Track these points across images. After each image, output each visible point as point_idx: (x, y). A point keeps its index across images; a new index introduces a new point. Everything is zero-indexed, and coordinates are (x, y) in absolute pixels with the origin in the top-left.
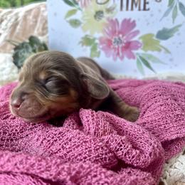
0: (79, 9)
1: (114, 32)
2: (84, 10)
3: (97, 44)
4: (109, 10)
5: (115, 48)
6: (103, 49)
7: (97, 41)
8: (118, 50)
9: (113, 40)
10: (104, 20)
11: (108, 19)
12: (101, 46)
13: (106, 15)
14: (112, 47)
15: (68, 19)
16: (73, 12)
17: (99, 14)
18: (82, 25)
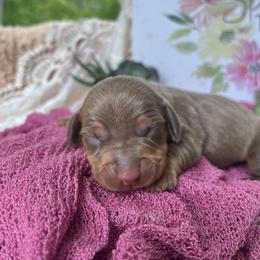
0: (195, 28)
1: (250, 58)
2: (203, 29)
3: (222, 74)
4: (243, 31)
5: (251, 78)
6: (233, 79)
7: (224, 70)
8: (256, 78)
9: (248, 68)
10: (236, 42)
11: (242, 41)
12: (230, 76)
13: (239, 36)
16: (186, 32)
17: (227, 35)
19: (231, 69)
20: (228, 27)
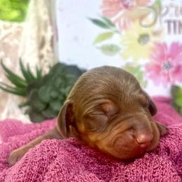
0: (117, 32)
1: (162, 57)
2: (124, 32)
3: (142, 73)
4: (156, 34)
5: (165, 75)
6: (151, 77)
7: (143, 69)
8: (168, 75)
9: (162, 66)
10: (150, 44)
11: (155, 43)
12: (148, 74)
13: (153, 39)
14: (161, 73)
15: (99, 45)
16: (109, 35)
17: (143, 38)
18: (122, 51)
19: (148, 68)
20: (144, 31)
